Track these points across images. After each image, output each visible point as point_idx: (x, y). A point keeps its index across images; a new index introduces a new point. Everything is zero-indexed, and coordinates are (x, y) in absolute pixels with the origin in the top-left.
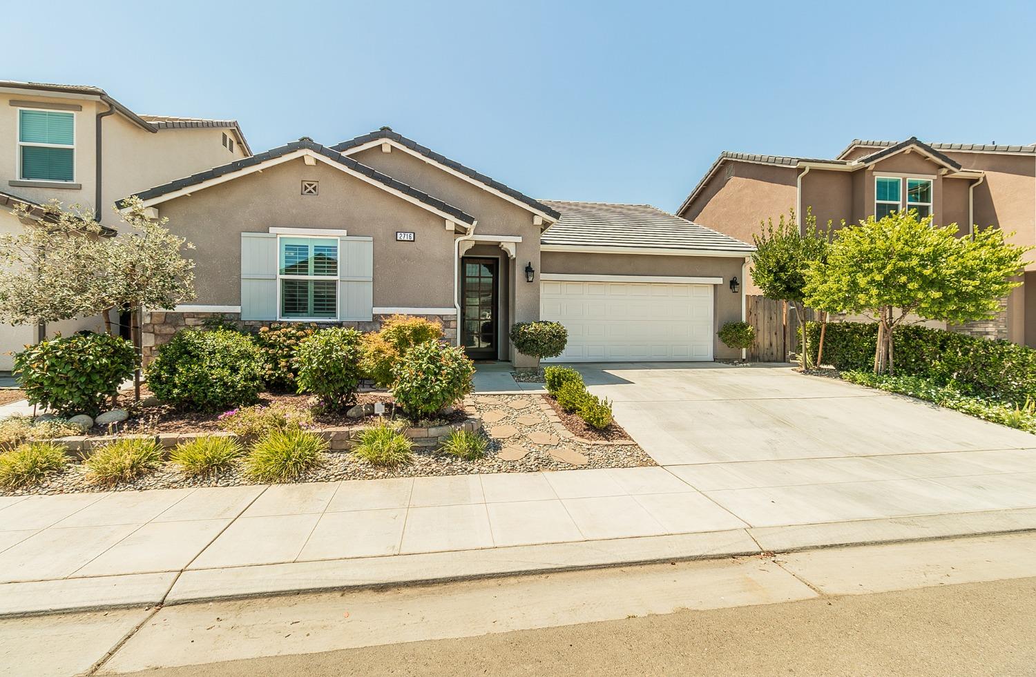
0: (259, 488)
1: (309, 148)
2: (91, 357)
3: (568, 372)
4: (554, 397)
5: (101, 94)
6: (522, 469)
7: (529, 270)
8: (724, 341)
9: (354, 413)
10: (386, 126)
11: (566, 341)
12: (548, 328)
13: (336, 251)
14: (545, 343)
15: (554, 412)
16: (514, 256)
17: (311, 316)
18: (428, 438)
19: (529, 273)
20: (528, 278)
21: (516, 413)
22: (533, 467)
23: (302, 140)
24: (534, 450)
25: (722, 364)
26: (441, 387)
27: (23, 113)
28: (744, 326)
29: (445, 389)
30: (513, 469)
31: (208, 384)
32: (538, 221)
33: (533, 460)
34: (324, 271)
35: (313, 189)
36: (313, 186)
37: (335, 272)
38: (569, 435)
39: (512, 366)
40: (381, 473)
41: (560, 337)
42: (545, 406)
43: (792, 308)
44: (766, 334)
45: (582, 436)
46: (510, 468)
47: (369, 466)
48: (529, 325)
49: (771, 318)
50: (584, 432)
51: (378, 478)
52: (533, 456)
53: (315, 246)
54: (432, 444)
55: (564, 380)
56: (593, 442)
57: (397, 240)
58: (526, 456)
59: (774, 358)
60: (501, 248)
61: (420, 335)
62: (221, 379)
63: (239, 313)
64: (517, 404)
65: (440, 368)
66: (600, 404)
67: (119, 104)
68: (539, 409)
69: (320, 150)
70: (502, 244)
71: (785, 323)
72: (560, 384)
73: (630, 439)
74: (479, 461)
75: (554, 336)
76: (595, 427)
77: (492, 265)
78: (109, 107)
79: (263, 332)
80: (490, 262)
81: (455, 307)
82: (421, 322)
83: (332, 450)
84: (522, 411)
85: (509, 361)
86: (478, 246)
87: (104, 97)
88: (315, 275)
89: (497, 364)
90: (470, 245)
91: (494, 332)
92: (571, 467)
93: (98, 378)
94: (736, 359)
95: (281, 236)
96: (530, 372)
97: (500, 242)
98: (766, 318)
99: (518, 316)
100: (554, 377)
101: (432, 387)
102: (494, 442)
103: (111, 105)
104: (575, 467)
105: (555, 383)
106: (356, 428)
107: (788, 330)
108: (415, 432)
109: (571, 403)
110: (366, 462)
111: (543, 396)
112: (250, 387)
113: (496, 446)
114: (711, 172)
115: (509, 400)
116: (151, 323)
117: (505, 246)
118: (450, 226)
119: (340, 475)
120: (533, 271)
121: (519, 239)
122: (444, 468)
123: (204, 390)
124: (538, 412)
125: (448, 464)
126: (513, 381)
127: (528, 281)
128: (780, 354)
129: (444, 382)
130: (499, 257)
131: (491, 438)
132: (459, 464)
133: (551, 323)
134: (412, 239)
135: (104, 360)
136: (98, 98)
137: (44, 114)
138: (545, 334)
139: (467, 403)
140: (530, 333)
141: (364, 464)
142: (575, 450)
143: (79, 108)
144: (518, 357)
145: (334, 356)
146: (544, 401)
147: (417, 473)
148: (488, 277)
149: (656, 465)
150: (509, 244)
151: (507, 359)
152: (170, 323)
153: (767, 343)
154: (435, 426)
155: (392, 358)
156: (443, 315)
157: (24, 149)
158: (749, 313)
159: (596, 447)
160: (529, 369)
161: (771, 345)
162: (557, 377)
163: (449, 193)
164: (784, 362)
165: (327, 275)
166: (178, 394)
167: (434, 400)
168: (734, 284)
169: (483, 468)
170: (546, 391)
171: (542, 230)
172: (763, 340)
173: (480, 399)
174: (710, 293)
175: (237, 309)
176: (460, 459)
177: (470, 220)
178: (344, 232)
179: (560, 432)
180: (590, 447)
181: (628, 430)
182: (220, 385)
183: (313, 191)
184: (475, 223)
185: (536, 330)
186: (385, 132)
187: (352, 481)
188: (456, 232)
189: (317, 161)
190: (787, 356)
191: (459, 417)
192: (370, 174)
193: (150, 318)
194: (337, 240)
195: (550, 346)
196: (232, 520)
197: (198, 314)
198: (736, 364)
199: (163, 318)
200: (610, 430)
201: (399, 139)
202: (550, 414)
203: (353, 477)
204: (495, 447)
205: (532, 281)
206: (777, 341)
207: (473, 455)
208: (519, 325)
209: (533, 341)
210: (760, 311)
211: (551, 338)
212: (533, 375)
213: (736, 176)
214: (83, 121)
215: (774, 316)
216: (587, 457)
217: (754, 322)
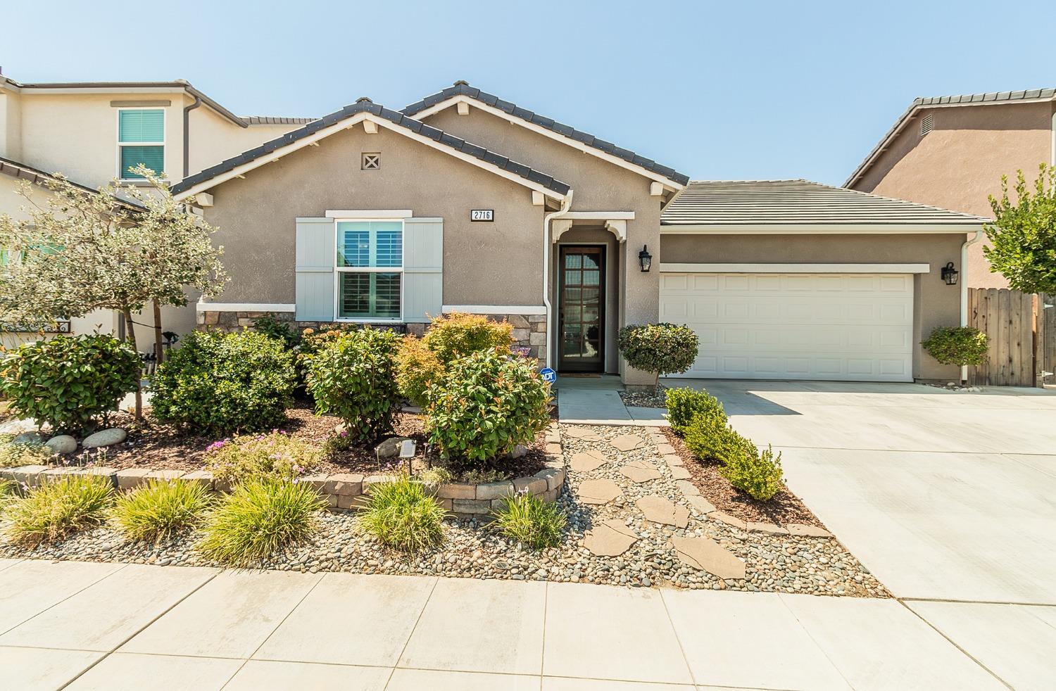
0: (208, 572)
1: (367, 111)
2: (69, 364)
3: (701, 398)
4: (681, 435)
5: (185, 86)
6: (623, 579)
7: (644, 255)
8: (934, 355)
9: (383, 450)
10: (461, 80)
11: (696, 352)
12: (669, 333)
13: (401, 236)
14: (666, 354)
15: (678, 460)
16: (624, 238)
17: (373, 316)
18: (475, 502)
19: (644, 259)
20: (642, 266)
21: (620, 458)
22: (643, 575)
23: (359, 101)
24: (644, 534)
25: (927, 387)
26: (494, 423)
27: (122, 114)
28: (968, 333)
29: (503, 425)
30: (607, 575)
31: (213, 401)
32: (657, 190)
33: (643, 558)
34: (388, 262)
35: (375, 162)
36: (375, 159)
37: (399, 264)
38: (707, 506)
39: (620, 381)
40: (389, 563)
41: (687, 346)
42: (664, 446)
43: (1046, 306)
44: (1003, 345)
45: (729, 511)
46: (600, 573)
47: (376, 547)
48: (643, 328)
49: (1011, 322)
50: (733, 504)
51: (383, 572)
52: (645, 547)
53: (378, 232)
54: (481, 511)
55: (695, 409)
56: (751, 526)
57: (472, 221)
58: (631, 547)
59: (1016, 379)
60: (607, 229)
61: (476, 340)
62: (227, 395)
63: (292, 313)
64: (624, 441)
65: (495, 392)
66: (760, 457)
67: (205, 96)
68: (656, 452)
69: (380, 112)
70: (608, 222)
71: (1034, 329)
72: (689, 415)
73: (819, 524)
74: (551, 553)
75: (679, 343)
76: (751, 497)
77: (598, 255)
78: (197, 100)
79: (307, 334)
80: (595, 251)
81: (544, 305)
82: (479, 321)
83: (336, 510)
84: (631, 453)
85: (619, 375)
86: (578, 228)
87: (189, 89)
88: (377, 266)
89: (603, 378)
90: (567, 226)
91: (600, 339)
92: (713, 581)
93: (82, 389)
94: (951, 380)
95: (339, 220)
96: (645, 391)
97: (605, 221)
98: (1002, 321)
99: (629, 317)
100: (679, 405)
101: (482, 422)
102: (581, 511)
103: (196, 97)
104: (722, 584)
105: (683, 414)
106: (375, 478)
107: (1040, 339)
108: (456, 491)
109: (708, 449)
110: (374, 539)
111: (663, 430)
112: (265, 406)
113: (583, 520)
114: (896, 129)
115: (612, 433)
116: (204, 324)
117: (612, 226)
118: (538, 199)
119: (327, 560)
120: (650, 257)
121: (631, 216)
122: (492, 560)
123: (206, 408)
124: (654, 458)
125: (499, 553)
126: (620, 403)
127: (643, 271)
128: (1027, 375)
129: (499, 415)
130: (607, 243)
131: (578, 502)
132: (517, 555)
133: (675, 326)
134: (491, 218)
135: (88, 368)
136: (182, 90)
137: (138, 113)
138: (666, 342)
139: (550, 438)
140: (644, 340)
141: (370, 541)
142: (718, 541)
143: (168, 103)
144: (629, 371)
145: (353, 369)
146: (663, 439)
147: (445, 570)
148: (593, 270)
149: (887, 595)
150: (617, 222)
151: (616, 373)
152: (224, 324)
153: (1004, 358)
154: (487, 483)
155: (430, 375)
156: (529, 316)
157: (123, 149)
158: (974, 314)
159: (756, 536)
160: (644, 388)
161: (1011, 361)
162: (685, 405)
163: (540, 160)
164: (1034, 385)
165: (392, 266)
166: (177, 413)
167: (486, 443)
168: (949, 272)
169: (555, 570)
170: (667, 423)
171: (663, 205)
172: (997, 354)
173: (572, 431)
174: (909, 285)
175: (290, 308)
176: (519, 546)
177: (563, 189)
178: (409, 213)
179: (692, 499)
180: (745, 536)
181: (811, 503)
182: (226, 403)
183: (375, 165)
184: (570, 193)
185: (653, 336)
186: (461, 88)
187: (342, 574)
188: (547, 209)
189: (379, 127)
190: (1040, 378)
191: (531, 464)
192: (440, 138)
193: (203, 318)
194: (401, 222)
195: (674, 358)
196: (105, 654)
197: (251, 313)
198: (952, 387)
199: (217, 317)
200: (779, 504)
201: (477, 95)
202: (675, 465)
203: (345, 566)
204: (581, 522)
205: (648, 271)
206: (1021, 356)
207: (542, 540)
208: (630, 329)
209: (650, 350)
210: (992, 312)
211: (673, 347)
212: (650, 397)
213: (937, 128)
214: (173, 115)
215: (1016, 319)
216: (743, 560)
217: (981, 327)
